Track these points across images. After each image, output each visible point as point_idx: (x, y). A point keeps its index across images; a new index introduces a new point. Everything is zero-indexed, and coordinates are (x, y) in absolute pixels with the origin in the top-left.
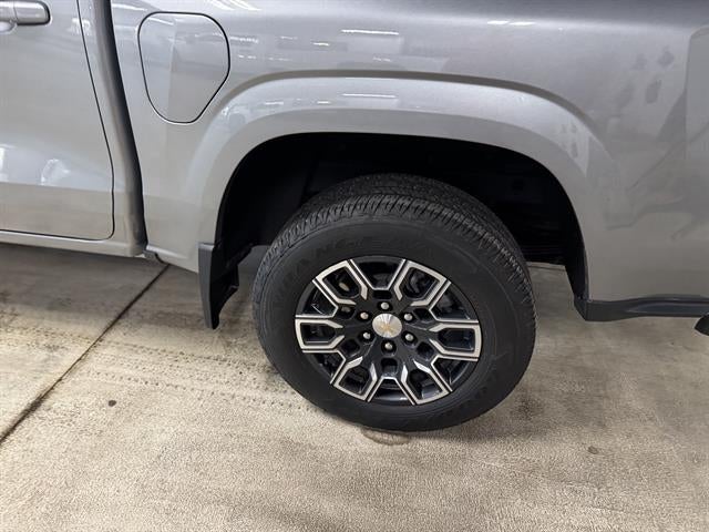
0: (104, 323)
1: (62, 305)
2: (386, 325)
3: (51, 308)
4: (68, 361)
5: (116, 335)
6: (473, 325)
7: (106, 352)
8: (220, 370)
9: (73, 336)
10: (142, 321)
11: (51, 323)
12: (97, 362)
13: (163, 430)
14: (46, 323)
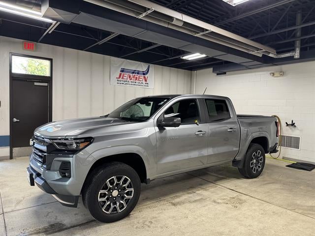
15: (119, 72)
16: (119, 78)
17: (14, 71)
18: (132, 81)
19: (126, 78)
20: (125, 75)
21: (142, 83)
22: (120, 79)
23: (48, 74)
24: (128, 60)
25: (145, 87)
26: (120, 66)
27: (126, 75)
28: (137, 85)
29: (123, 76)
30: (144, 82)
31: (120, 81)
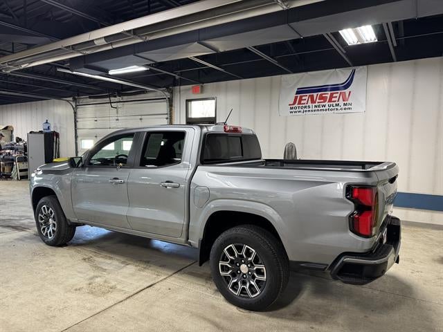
0: (174, 272)
1: (163, 266)
2: (244, 268)
3: (160, 266)
4: (161, 279)
5: (176, 275)
6: (262, 267)
7: (172, 278)
8: (202, 287)
9: (164, 274)
10: (184, 273)
11: (160, 270)
12: (168, 280)
13: (181, 297)
14: (158, 270)
15: (293, 95)
16: (294, 103)
17: (189, 117)
18: (316, 104)
19: (305, 102)
20: (303, 98)
21: (337, 105)
22: (296, 105)
23: (213, 115)
24: (309, 73)
25: (344, 111)
26: (295, 85)
27: (306, 97)
28: (326, 110)
29: (301, 99)
30: (341, 103)
31: (296, 108)
